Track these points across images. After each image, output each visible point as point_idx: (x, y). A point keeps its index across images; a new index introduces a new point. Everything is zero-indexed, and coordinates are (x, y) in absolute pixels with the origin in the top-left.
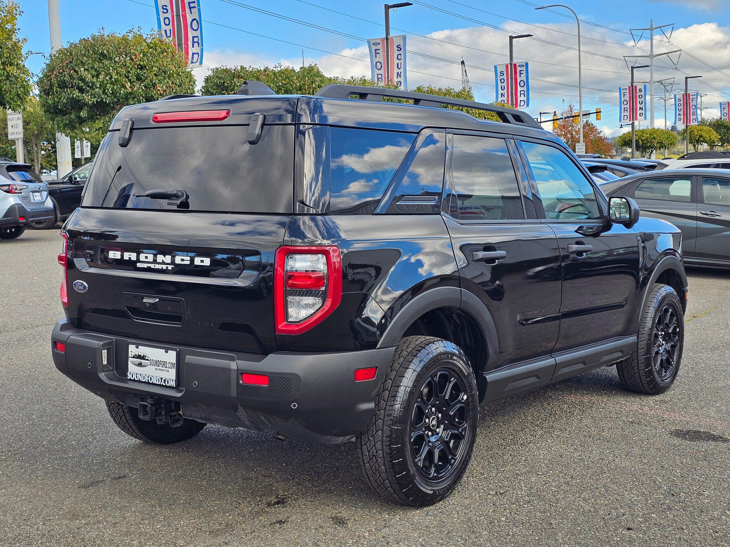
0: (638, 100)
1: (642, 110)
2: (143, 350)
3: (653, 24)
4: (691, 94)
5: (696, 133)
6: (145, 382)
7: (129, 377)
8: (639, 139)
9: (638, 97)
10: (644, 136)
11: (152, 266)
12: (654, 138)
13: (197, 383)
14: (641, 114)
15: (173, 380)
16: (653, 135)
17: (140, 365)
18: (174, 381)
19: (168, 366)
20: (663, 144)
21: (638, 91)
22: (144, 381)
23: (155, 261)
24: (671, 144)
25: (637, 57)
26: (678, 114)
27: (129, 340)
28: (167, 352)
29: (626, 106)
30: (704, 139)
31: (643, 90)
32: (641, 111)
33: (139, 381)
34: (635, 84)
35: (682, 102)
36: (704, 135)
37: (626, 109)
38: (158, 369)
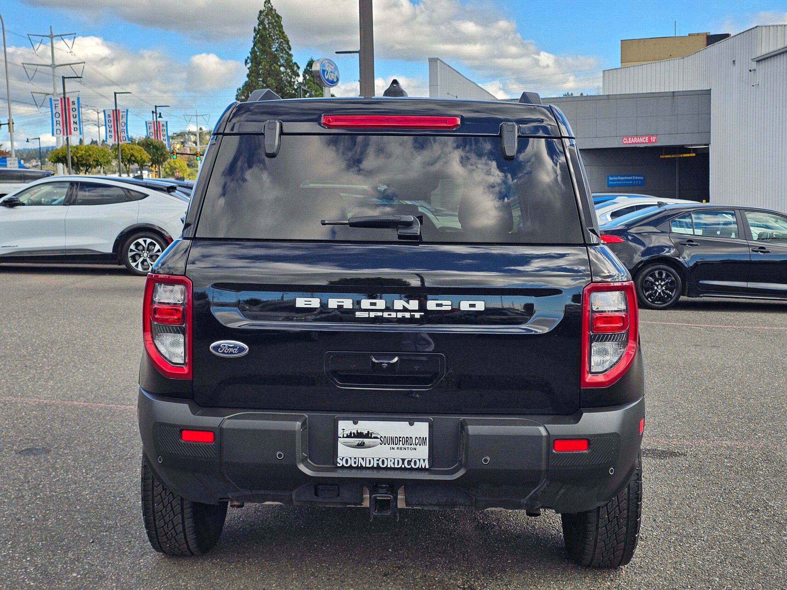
0: (72, 113)
1: (76, 124)
2: (364, 426)
3: (53, 31)
4: (121, 111)
5: (127, 152)
6: (373, 468)
7: (341, 463)
8: (73, 156)
9: (71, 110)
10: (79, 153)
11: (386, 315)
12: (90, 155)
13: (488, 459)
14: (76, 129)
15: (424, 460)
16: (88, 152)
17: (361, 445)
18: (427, 461)
19: (414, 442)
20: (99, 161)
21: (71, 103)
22: (371, 466)
23: (388, 309)
24: (107, 162)
25: (38, 65)
26: (108, 131)
27: (337, 415)
28: (411, 424)
29: (58, 119)
30: (136, 158)
31: (76, 103)
32: (75, 126)
33: (361, 468)
34: (67, 96)
35: (112, 119)
36: (136, 154)
37: (58, 122)
38: (396, 449)
